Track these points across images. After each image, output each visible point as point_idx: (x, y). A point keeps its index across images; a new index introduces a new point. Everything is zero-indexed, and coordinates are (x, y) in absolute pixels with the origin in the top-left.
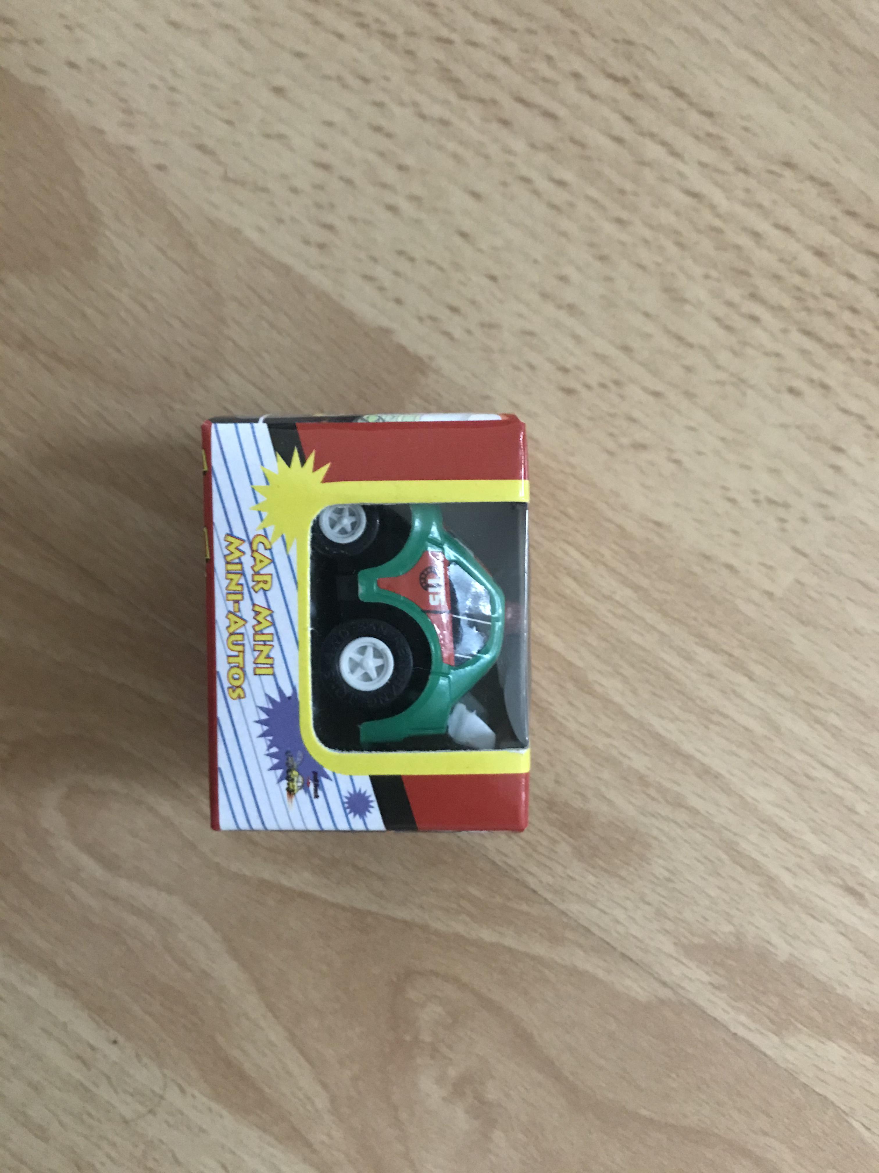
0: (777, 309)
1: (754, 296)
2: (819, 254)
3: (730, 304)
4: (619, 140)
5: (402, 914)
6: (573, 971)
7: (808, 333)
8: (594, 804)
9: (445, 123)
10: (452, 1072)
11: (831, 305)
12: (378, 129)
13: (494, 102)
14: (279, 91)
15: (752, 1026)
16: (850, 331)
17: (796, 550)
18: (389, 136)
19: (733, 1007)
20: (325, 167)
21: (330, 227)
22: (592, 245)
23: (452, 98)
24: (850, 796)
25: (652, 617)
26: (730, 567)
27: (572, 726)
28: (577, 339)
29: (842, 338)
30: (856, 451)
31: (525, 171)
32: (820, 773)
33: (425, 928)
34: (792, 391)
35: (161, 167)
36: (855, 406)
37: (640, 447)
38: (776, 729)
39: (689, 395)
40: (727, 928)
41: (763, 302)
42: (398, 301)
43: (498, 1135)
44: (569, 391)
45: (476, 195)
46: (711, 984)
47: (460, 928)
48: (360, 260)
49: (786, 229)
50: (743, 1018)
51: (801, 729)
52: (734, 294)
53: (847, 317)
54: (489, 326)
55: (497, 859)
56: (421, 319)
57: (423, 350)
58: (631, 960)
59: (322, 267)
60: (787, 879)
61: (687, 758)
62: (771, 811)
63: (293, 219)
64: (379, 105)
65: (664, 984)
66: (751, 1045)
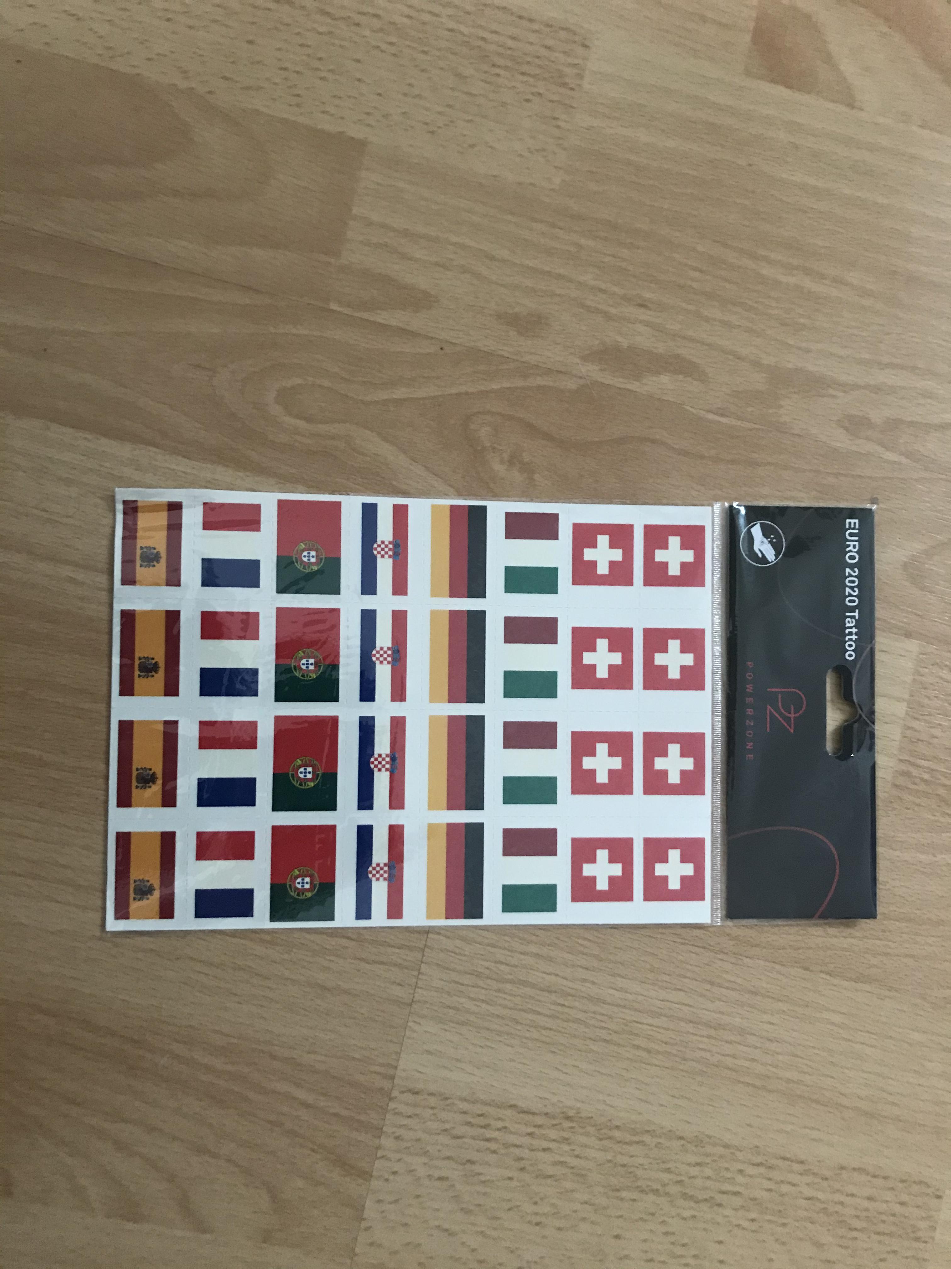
0: (506, 68)
1: (494, 65)
2: (514, 38)
3: (486, 72)
4: (409, 17)
5: (454, 391)
6: (539, 387)
7: (523, 74)
8: (517, 310)
9: (330, 33)
10: (506, 456)
11: (529, 59)
12: (302, 45)
13: (349, 17)
14: (250, 42)
15: (626, 381)
16: (540, 67)
17: (556, 167)
18: (308, 46)
19: (614, 377)
20: (285, 69)
21: (298, 95)
22: (416, 66)
23: (329, 21)
24: (624, 264)
25: (509, 217)
26: (533, 185)
27: (494, 278)
28: (427, 109)
29: (538, 71)
30: (564, 117)
31: (374, 43)
32: (607, 259)
33: (467, 393)
34: (528, 101)
35: (210, 92)
36: (556, 98)
37: (472, 146)
38: (580, 247)
39: (485, 117)
40: (597, 342)
41: (499, 67)
42: (342, 118)
43: (536, 476)
44: (432, 132)
45: (358, 61)
46: (601, 370)
47: (483, 388)
48: (317, 106)
49: (496, 32)
50: (621, 380)
51: (591, 243)
52: (485, 67)
53: (536, 61)
54: (386, 116)
55: (485, 349)
56: (355, 123)
57: (360, 136)
58: (561, 372)
59: (301, 114)
60: (613, 311)
61: (549, 273)
62: (593, 283)
63: (280, 97)
64: (298, 34)
65: (581, 378)
66: (629, 390)
